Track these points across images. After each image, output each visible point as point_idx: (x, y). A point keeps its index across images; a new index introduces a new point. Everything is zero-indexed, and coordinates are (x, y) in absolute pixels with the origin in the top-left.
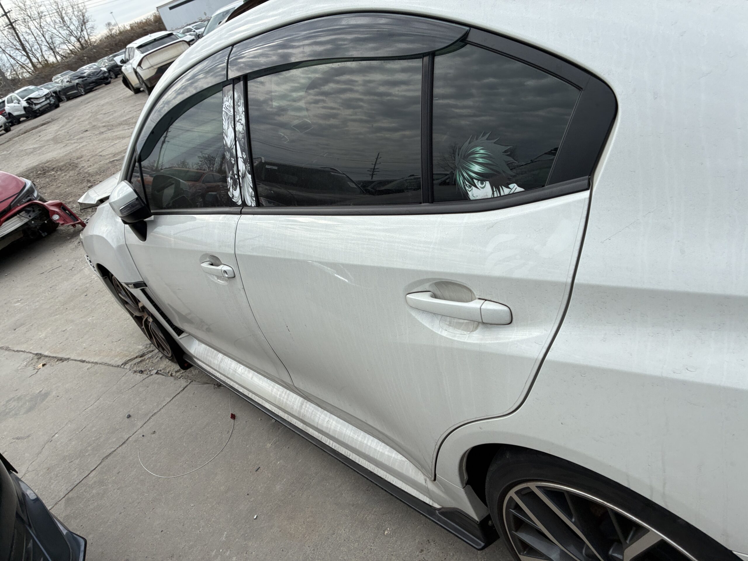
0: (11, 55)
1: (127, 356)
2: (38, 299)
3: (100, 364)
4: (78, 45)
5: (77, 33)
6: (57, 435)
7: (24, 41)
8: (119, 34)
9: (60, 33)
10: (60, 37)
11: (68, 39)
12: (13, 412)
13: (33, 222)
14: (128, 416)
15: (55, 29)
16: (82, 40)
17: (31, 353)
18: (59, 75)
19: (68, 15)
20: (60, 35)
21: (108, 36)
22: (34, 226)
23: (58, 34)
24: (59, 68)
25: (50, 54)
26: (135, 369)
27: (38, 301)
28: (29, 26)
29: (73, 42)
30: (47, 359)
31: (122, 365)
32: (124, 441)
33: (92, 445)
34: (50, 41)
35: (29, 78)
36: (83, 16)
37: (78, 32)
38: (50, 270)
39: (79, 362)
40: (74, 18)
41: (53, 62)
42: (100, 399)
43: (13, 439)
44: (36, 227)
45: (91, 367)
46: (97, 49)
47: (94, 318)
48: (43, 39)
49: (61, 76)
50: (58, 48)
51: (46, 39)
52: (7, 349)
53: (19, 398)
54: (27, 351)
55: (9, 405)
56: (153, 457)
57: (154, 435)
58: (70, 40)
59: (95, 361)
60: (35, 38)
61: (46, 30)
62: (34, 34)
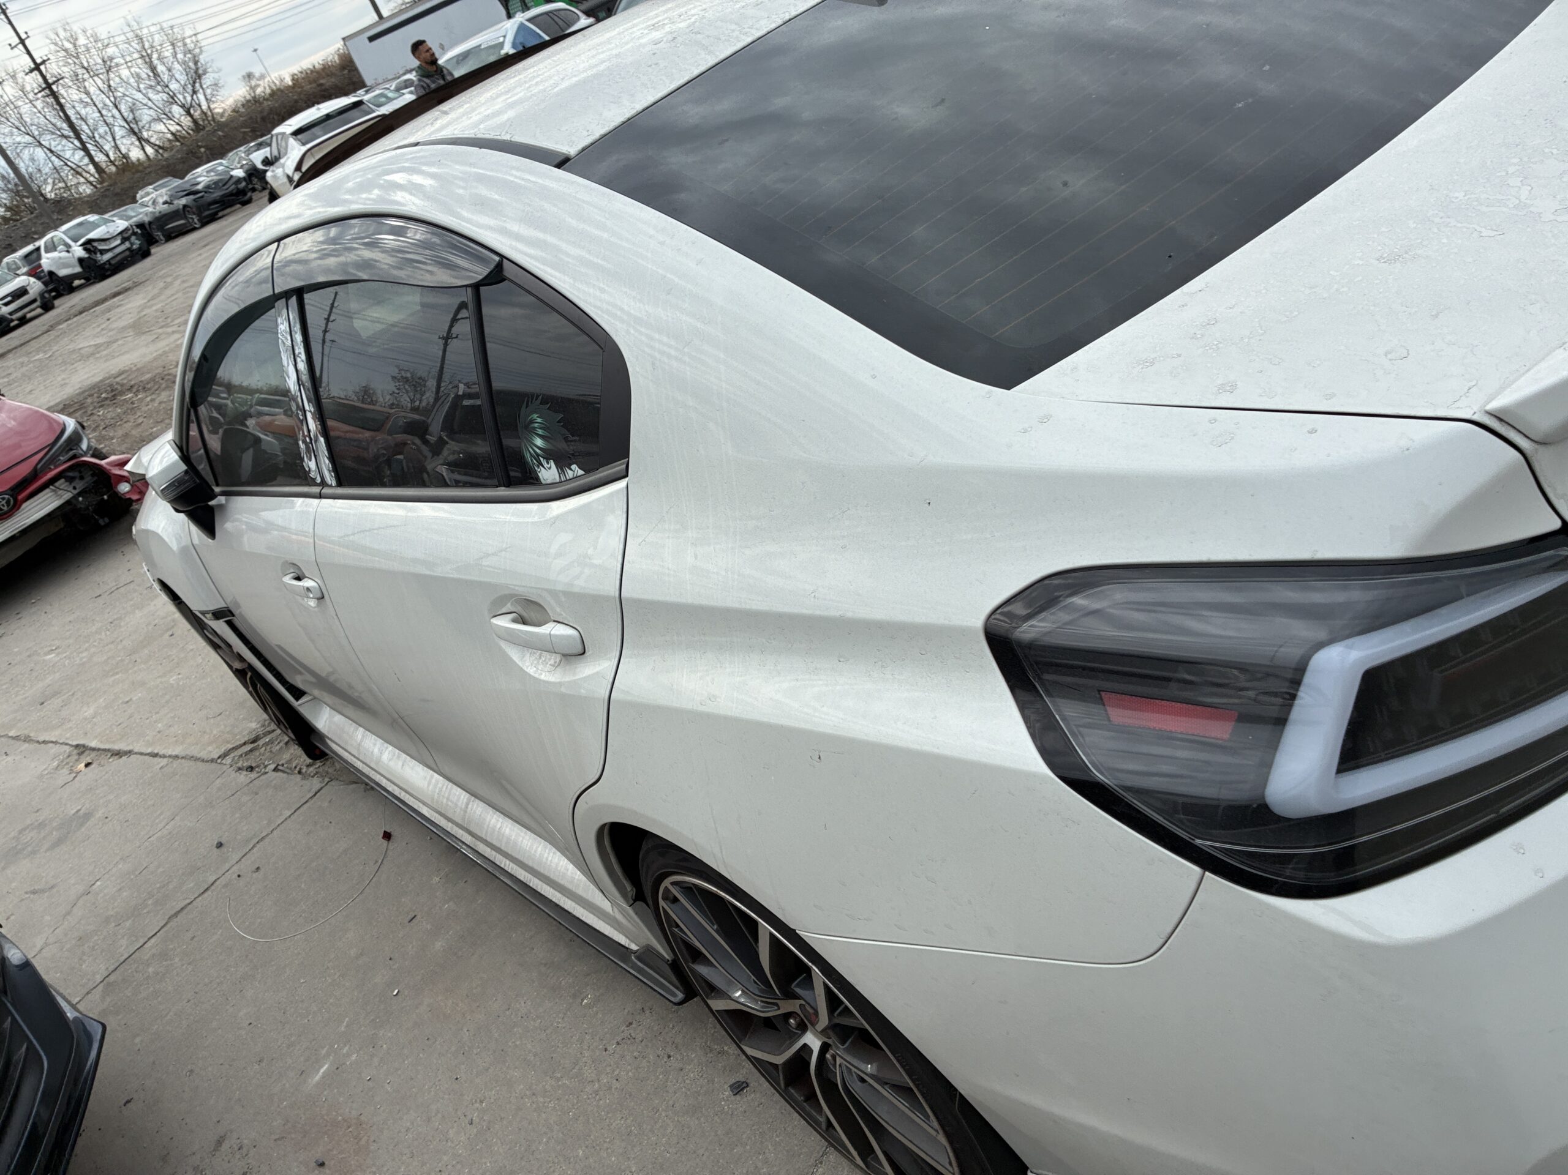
0: (53, 149)
1: (228, 742)
2: (87, 645)
3: (183, 758)
4: (187, 121)
5: (185, 98)
6: (98, 883)
7: (77, 118)
8: (270, 95)
9: (150, 99)
10: (151, 108)
11: (167, 110)
12: (29, 849)
13: (81, 499)
14: (217, 844)
15: (140, 91)
16: (195, 111)
17: (67, 744)
18: (149, 188)
19: (165, 60)
20: (150, 104)
21: (248, 101)
22: (83, 506)
23: (145, 101)
24: (150, 173)
25: (132, 144)
26: (239, 765)
27: (86, 650)
28: (85, 87)
29: (177, 116)
30: (93, 754)
31: (219, 758)
32: (206, 887)
33: (155, 897)
34: (131, 117)
35: (89, 196)
36: (196, 63)
37: (186, 95)
38: (113, 589)
39: (147, 757)
40: (177, 66)
41: (138, 160)
42: (176, 818)
43: (26, 893)
44: (87, 508)
45: (167, 765)
46: (226, 130)
47: (180, 676)
48: (115, 111)
49: (154, 189)
50: (148, 130)
51: (121, 114)
52: (27, 739)
53: (40, 824)
54: (61, 742)
55: (24, 837)
56: (251, 909)
57: (257, 873)
58: (170, 112)
59: (174, 753)
60: (100, 112)
61: (121, 95)
62: (97, 103)
